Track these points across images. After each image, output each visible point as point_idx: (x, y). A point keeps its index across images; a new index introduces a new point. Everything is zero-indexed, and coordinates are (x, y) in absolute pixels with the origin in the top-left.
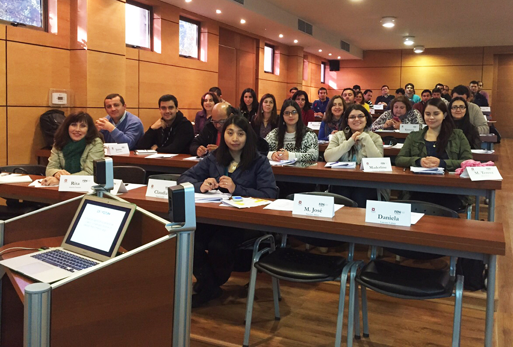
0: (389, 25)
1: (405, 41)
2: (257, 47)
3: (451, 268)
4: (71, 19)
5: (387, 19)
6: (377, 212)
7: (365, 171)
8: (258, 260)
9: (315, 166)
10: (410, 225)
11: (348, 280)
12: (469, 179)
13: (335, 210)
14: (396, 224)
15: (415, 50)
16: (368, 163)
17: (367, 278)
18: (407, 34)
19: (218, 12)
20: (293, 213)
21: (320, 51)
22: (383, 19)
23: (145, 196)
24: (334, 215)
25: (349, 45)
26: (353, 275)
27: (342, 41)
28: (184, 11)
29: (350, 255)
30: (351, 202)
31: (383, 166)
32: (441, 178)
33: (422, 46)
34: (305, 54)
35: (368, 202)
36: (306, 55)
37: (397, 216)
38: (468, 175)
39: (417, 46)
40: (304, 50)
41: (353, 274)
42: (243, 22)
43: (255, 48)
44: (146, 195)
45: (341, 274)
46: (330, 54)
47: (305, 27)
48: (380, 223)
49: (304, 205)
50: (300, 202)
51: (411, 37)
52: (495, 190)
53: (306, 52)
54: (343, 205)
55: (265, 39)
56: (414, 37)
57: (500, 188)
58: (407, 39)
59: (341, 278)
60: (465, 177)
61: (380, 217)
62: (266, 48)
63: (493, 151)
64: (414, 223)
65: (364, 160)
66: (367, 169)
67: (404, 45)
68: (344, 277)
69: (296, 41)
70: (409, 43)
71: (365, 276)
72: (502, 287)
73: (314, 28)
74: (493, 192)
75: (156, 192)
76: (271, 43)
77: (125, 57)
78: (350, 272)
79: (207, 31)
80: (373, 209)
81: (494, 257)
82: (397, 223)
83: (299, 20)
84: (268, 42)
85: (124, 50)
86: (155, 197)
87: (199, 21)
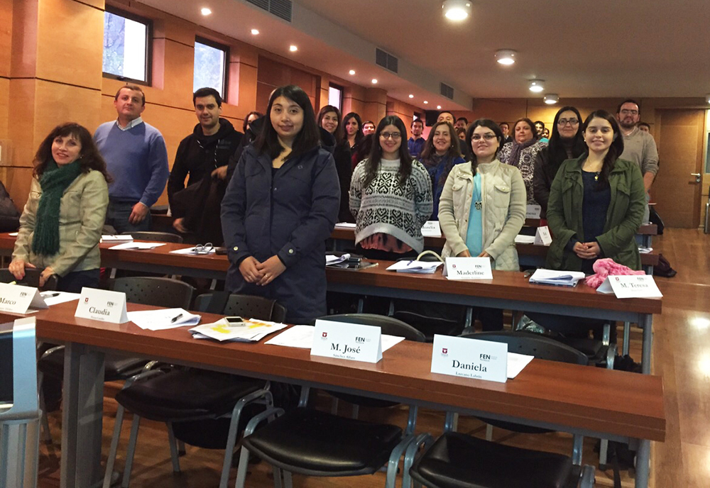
0: (507, 61)
1: (530, 85)
2: (317, 88)
3: (576, 451)
4: (14, 31)
5: (503, 52)
6: (452, 355)
7: (450, 278)
8: (252, 431)
9: (375, 268)
10: (504, 381)
11: (399, 472)
12: (614, 296)
13: (384, 349)
14: (482, 379)
15: (546, 100)
16: (454, 266)
17: (430, 471)
18: (534, 77)
19: (255, 32)
20: (312, 353)
21: (411, 96)
22: (497, 53)
23: (73, 318)
24: (382, 357)
25: (452, 89)
26: (409, 462)
27: (442, 84)
28: (202, 28)
29: (410, 423)
30: (414, 333)
31: (479, 270)
32: (569, 292)
33: (557, 95)
34: (390, 101)
35: (437, 337)
36: (391, 103)
37: (485, 364)
38: (611, 289)
39: (548, 94)
40: (388, 94)
41: (409, 460)
42: (293, 49)
43: (314, 89)
44: (76, 315)
45: (388, 460)
46: (426, 102)
47: (386, 60)
48: (455, 374)
49: (331, 339)
50: (325, 335)
51: (540, 81)
52: (651, 314)
53: (392, 98)
54: (404, 338)
55: (329, 76)
56: (543, 81)
57: (659, 311)
58: (534, 84)
59: (387, 467)
60: (605, 292)
61: (456, 364)
62: (331, 89)
63: (651, 249)
64: (513, 375)
65: (450, 262)
66: (452, 275)
67: (529, 92)
68: (393, 465)
69: (375, 81)
70: (536, 89)
71: (426, 468)
72: (663, 464)
73: (400, 62)
74: (649, 316)
75: (92, 310)
76: (339, 83)
77: (101, 93)
78: (404, 454)
79: (238, 60)
80: (445, 351)
81: (645, 443)
82: (485, 376)
83: (378, 50)
84: (333, 81)
85: (99, 82)
86: (90, 318)
87: (228, 46)
